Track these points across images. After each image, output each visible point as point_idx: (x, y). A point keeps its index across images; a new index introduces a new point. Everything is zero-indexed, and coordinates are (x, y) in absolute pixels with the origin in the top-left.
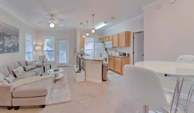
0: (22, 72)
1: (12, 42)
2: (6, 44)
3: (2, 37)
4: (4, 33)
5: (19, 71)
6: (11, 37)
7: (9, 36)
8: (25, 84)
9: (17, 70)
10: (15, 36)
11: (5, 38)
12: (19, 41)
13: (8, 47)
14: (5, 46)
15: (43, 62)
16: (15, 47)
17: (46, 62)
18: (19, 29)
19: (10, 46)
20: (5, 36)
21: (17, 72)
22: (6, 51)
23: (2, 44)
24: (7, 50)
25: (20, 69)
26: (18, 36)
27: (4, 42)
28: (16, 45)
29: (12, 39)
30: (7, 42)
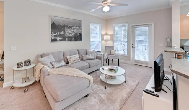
0: (74, 60)
1: (74, 32)
2: (66, 34)
3: (62, 29)
4: (65, 25)
5: (73, 59)
6: (73, 28)
7: (70, 27)
8: (58, 74)
9: (71, 57)
10: (76, 27)
11: (66, 29)
12: (81, 31)
13: (69, 36)
14: (66, 35)
15: (110, 53)
16: (77, 36)
17: (114, 55)
18: (81, 21)
19: (71, 35)
20: (65, 27)
21: (70, 59)
22: (67, 39)
23: (63, 34)
24: (69, 39)
25: (75, 57)
26: (80, 27)
27: (65, 32)
28: (78, 35)
29: (73, 29)
30: (68, 32)
